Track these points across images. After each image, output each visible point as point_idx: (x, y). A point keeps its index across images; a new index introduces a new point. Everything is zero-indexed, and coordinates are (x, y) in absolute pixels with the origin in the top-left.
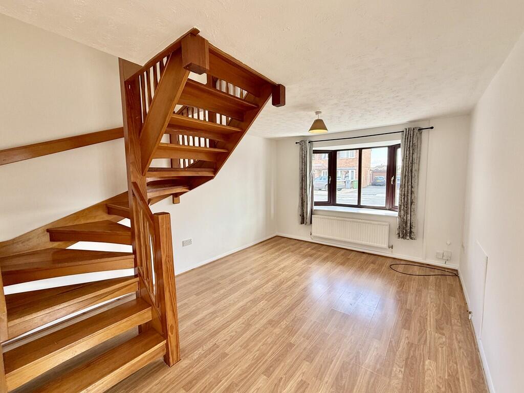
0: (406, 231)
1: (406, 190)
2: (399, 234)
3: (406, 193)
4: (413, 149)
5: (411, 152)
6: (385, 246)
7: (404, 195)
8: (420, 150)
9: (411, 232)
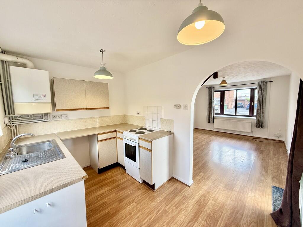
0: (260, 124)
1: (260, 108)
2: (256, 126)
3: (260, 109)
4: (263, 90)
5: (262, 92)
6: (250, 131)
7: (259, 109)
8: (267, 91)
9: (262, 125)
